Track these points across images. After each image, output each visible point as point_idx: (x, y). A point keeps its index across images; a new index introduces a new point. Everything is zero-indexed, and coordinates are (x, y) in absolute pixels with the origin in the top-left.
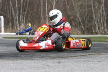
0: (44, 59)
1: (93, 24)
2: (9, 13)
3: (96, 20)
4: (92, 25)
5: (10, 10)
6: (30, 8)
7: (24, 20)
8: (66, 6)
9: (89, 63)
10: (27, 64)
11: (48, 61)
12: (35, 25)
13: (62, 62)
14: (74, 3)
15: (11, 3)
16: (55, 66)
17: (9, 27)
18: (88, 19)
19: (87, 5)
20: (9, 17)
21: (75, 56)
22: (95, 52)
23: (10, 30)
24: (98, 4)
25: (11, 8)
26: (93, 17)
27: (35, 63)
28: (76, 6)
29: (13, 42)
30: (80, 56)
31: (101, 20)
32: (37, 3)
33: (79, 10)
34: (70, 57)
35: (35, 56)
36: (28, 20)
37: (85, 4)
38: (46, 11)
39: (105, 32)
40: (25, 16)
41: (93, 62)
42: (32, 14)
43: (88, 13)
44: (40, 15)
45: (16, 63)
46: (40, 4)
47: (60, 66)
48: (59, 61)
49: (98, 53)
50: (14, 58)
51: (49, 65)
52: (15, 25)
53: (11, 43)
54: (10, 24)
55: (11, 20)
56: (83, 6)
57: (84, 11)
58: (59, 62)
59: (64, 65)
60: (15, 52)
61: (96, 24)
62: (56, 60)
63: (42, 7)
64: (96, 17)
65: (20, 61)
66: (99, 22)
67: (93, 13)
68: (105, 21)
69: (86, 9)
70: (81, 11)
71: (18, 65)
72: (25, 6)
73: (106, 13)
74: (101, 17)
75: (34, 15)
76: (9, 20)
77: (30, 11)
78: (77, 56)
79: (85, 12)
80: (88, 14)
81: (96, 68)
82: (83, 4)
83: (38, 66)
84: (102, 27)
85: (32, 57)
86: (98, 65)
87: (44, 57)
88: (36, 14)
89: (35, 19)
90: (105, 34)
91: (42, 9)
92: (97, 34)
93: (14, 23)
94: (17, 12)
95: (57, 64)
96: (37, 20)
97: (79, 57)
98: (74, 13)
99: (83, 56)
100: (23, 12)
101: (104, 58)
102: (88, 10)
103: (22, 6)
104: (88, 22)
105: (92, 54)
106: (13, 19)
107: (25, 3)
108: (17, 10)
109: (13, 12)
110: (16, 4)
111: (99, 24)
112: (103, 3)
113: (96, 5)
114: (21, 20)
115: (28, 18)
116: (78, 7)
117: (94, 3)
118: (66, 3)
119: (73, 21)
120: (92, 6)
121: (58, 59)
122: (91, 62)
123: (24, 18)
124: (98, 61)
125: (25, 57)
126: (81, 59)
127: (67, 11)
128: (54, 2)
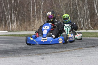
0: (30, 55)
1: (78, 20)
2: (2, 13)
3: (80, 17)
4: (77, 22)
5: (2, 10)
6: (21, 7)
7: (16, 19)
8: (53, 5)
9: (70, 58)
10: (13, 61)
11: (33, 57)
12: (26, 23)
13: (46, 58)
14: (60, 2)
15: (3, 4)
16: (39, 62)
17: (2, 26)
18: (73, 16)
19: (72, 3)
20: (2, 16)
21: (58, 52)
22: (77, 47)
23: (3, 28)
24: (82, 3)
25: (4, 8)
26: (77, 15)
27: (20, 60)
28: (63, 5)
29: (4, 39)
30: (63, 51)
31: (85, 17)
32: (27, 3)
33: (65, 8)
34: (53, 52)
35: (22, 53)
36: (19, 18)
37: (71, 3)
38: (35, 10)
39: (89, 27)
40: (16, 15)
41: (74, 58)
42: (22, 13)
43: (73, 10)
44: (30, 14)
45: (3, 60)
46: (30, 4)
47: (43, 62)
48: (42, 57)
49: (80, 48)
50: (3, 55)
51: (33, 61)
52: (8, 23)
53: (2, 41)
54: (3, 23)
55: (4, 19)
56: (69, 4)
57: (69, 9)
58: (43, 59)
59: (47, 61)
60: (5, 49)
61: (81, 21)
62: (41, 57)
63: (31, 6)
64: (80, 14)
65: (8, 59)
66: (83, 18)
67: (78, 10)
68: (89, 17)
69: (72, 7)
70: (67, 9)
71: (5, 62)
72: (16, 6)
73: (89, 10)
74: (85, 14)
75: (24, 14)
76: (2, 19)
77: (21, 10)
78: (60, 52)
79: (71, 10)
80: (73, 12)
81: (76, 63)
82: (68, 3)
83: (23, 62)
84: (87, 23)
85: (19, 53)
86: (78, 60)
87: (30, 54)
88: (26, 13)
89: (25, 18)
90: (89, 29)
91: (31, 8)
92: (82, 29)
93: (6, 22)
94: (9, 11)
95: (40, 60)
96: (27, 18)
97: (62, 53)
98: (60, 11)
99: (65, 51)
100: (15, 11)
101: (84, 53)
102: (73, 8)
103: (13, 6)
104: (73, 19)
105: (74, 50)
106: (6, 18)
107: (16, 3)
108: (9, 9)
109: (6, 12)
110: (8, 4)
111: (83, 20)
112: (86, 1)
113: (80, 3)
114: (13, 19)
115: (19, 17)
116: (64, 6)
117: (78, 1)
118: (53, 2)
119: (60, 18)
120: (77, 5)
121: (42, 55)
122: (72, 58)
123: (16, 17)
124: (79, 56)
125: (13, 54)
126: (64, 55)
127: (54, 9)
128: (42, 2)
